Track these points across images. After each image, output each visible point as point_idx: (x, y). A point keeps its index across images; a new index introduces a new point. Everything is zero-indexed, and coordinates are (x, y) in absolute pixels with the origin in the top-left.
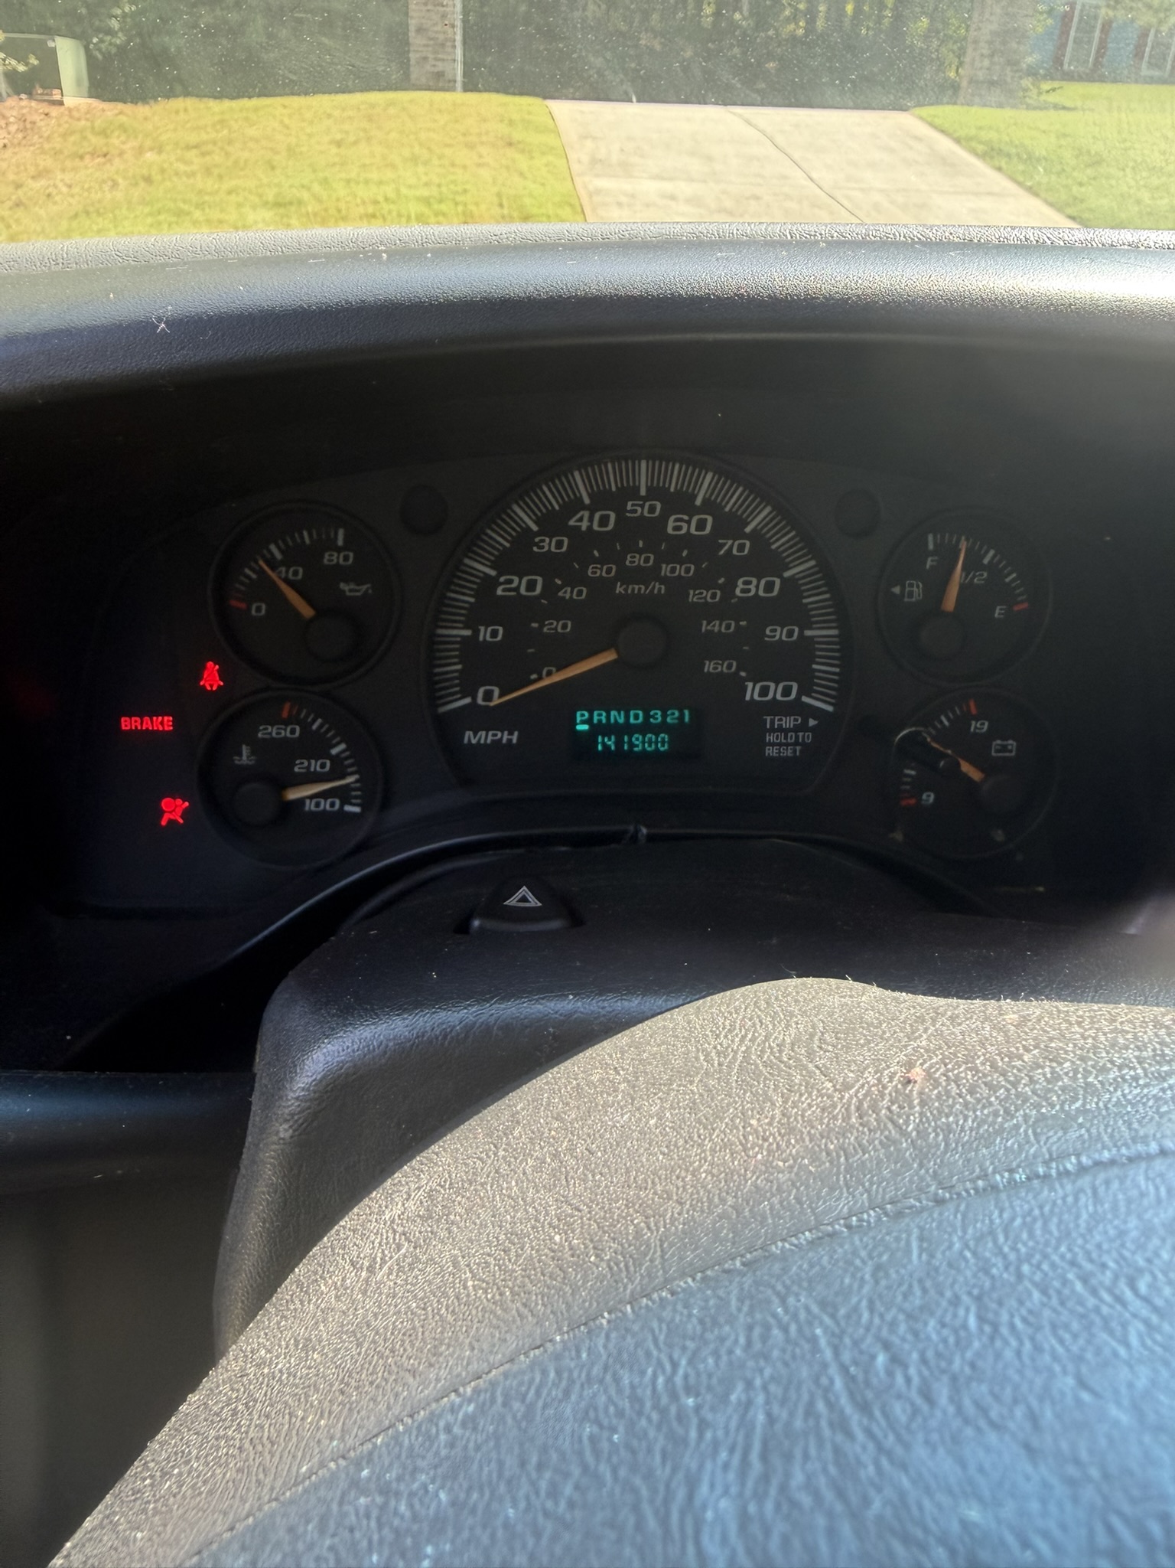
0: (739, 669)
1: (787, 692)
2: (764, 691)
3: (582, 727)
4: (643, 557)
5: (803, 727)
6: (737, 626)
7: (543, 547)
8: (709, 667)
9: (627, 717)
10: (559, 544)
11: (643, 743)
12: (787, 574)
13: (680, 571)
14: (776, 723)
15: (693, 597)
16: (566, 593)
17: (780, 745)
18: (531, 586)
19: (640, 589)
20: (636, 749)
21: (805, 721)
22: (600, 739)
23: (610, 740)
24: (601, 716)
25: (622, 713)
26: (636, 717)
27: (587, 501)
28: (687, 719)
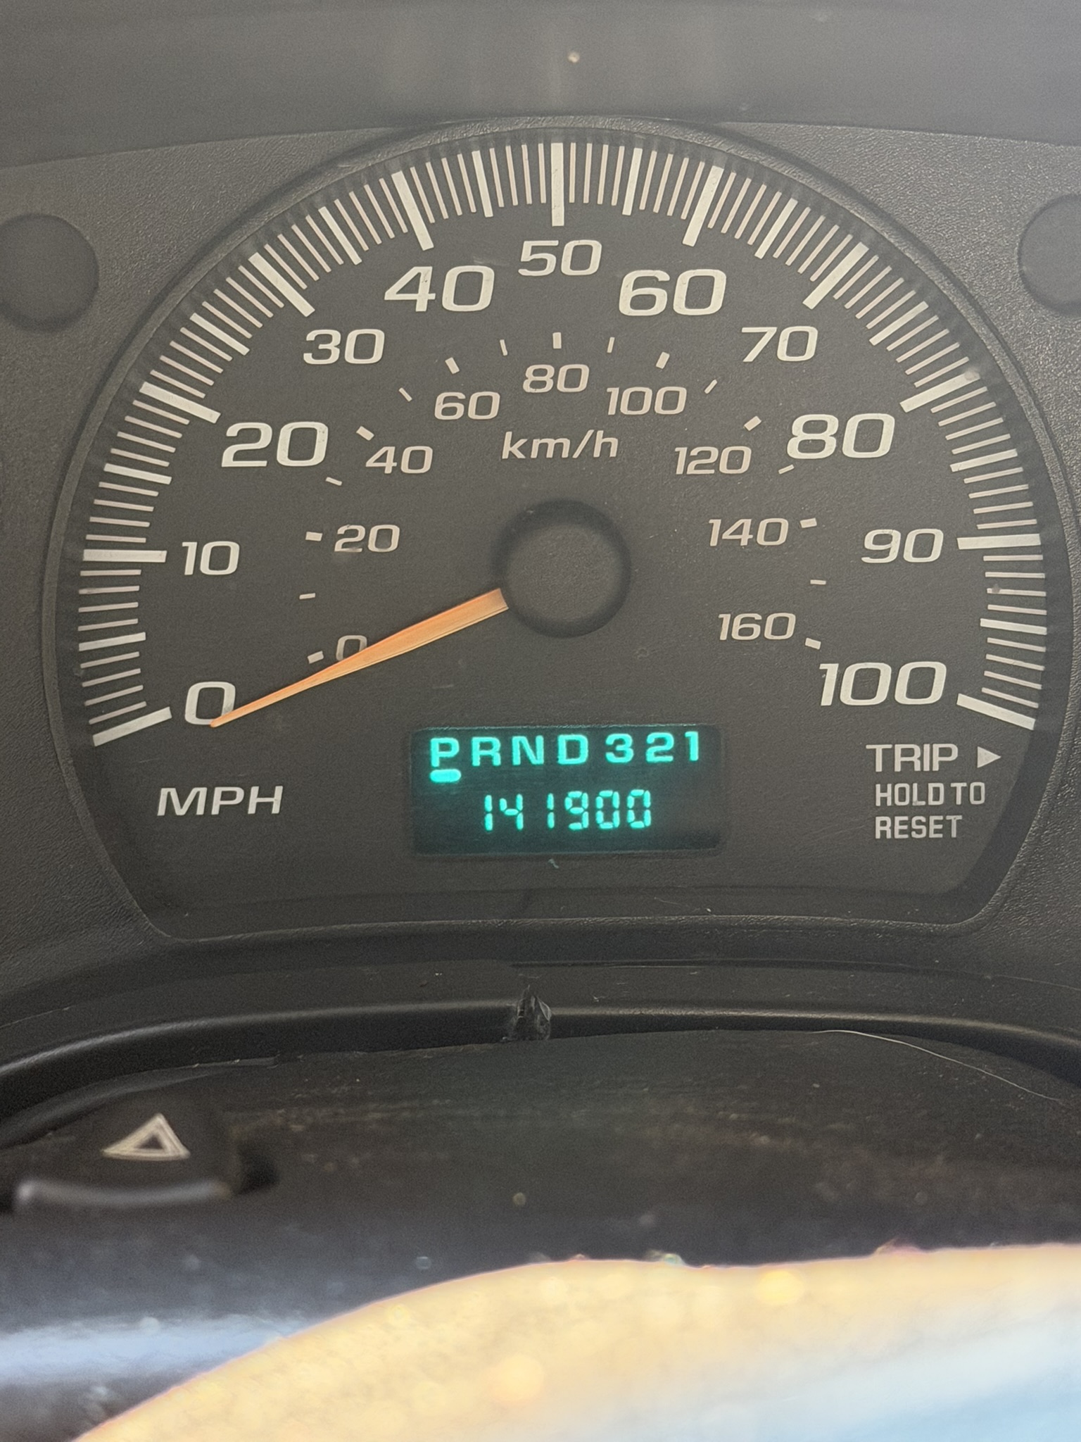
0: (800, 634)
1: (921, 683)
2: (866, 684)
3: (447, 776)
4: (564, 370)
5: (965, 768)
6: (794, 529)
7: (327, 353)
8: (731, 627)
9: (551, 749)
10: (365, 346)
11: (592, 810)
12: (909, 405)
13: (653, 401)
14: (899, 759)
15: (685, 463)
16: (385, 460)
17: (911, 811)
18: (303, 443)
19: (559, 447)
20: (575, 826)
21: (968, 756)
22: (488, 800)
23: (512, 805)
24: (488, 748)
25: (540, 740)
26: (573, 749)
27: (426, 243)
28: (694, 755)
